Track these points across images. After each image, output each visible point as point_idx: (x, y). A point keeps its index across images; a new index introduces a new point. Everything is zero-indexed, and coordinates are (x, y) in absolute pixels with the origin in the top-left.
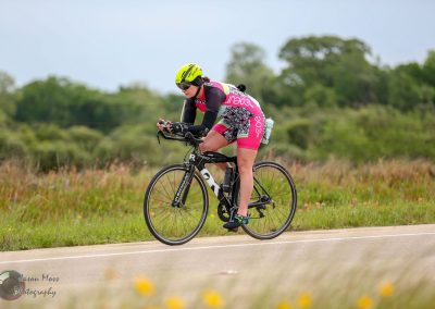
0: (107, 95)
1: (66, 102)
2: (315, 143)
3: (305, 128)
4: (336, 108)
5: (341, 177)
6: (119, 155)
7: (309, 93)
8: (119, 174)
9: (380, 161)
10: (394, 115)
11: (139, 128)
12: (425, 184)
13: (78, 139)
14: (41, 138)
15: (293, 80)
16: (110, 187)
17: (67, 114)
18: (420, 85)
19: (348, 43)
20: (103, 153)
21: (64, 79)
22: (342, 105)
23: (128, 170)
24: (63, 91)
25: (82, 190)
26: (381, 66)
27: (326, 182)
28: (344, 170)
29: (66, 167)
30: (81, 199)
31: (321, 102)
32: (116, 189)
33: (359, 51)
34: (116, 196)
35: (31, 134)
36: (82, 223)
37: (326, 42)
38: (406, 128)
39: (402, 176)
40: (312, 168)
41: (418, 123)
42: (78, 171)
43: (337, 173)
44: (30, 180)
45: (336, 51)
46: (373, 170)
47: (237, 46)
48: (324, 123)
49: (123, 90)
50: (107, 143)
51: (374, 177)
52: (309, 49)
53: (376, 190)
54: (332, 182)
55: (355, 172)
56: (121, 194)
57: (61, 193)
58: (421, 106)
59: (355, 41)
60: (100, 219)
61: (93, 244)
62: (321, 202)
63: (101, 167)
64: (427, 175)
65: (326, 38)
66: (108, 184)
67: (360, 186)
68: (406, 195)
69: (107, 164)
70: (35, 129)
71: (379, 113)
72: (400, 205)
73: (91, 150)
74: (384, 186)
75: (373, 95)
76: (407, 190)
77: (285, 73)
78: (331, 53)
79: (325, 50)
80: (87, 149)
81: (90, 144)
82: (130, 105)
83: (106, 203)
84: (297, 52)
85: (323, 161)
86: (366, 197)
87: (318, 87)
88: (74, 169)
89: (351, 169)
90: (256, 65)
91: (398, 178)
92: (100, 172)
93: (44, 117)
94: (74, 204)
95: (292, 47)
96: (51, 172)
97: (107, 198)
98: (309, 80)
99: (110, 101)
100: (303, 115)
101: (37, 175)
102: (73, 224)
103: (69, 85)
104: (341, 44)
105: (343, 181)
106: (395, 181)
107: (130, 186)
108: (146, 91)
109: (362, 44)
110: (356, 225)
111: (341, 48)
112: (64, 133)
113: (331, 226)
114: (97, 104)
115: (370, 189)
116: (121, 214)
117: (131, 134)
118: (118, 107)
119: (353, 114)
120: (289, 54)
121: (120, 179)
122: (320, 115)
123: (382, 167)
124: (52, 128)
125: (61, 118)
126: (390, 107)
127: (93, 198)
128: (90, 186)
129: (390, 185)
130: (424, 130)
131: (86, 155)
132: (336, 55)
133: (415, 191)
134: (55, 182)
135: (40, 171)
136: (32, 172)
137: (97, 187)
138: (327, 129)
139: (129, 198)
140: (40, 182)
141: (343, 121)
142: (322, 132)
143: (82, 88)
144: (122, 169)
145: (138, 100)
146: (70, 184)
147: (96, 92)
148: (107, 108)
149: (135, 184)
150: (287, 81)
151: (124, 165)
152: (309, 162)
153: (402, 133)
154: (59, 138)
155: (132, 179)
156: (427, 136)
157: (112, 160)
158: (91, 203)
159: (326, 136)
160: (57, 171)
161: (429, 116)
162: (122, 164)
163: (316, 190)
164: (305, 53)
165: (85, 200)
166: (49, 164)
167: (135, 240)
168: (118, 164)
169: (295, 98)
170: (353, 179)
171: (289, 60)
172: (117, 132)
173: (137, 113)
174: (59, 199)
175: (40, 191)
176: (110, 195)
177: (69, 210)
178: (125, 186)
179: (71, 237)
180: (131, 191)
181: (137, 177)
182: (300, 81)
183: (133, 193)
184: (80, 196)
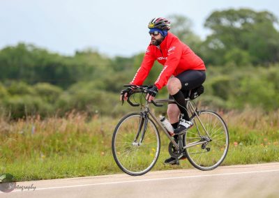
0: (69, 58)
1: (32, 64)
2: (235, 95)
3: (226, 83)
4: (251, 67)
5: (256, 121)
6: (76, 107)
7: (228, 56)
8: (75, 122)
11: (92, 84)
13: (42, 93)
14: (12, 93)
15: (216, 44)
16: (69, 135)
17: (33, 73)
19: (259, 14)
20: (63, 104)
21: (31, 45)
22: (255, 64)
23: (84, 118)
24: (30, 55)
25: (45, 134)
27: (244, 127)
28: (258, 117)
29: (34, 117)
30: (45, 141)
31: (238, 61)
32: (73, 134)
33: (268, 20)
34: (73, 140)
35: (4, 90)
36: (45, 162)
37: (242, 14)
40: (233, 115)
43: (252, 118)
44: (3, 127)
45: (250, 21)
48: (241, 79)
49: (78, 53)
50: (66, 97)
52: (228, 19)
54: (249, 126)
55: (267, 118)
56: (77, 138)
57: (28, 137)
59: (266, 13)
60: (60, 158)
63: (61, 116)
65: (242, 10)
66: (67, 129)
67: (271, 129)
69: (67, 114)
70: (8, 86)
73: (52, 102)
77: (209, 39)
78: (246, 22)
79: (241, 21)
80: (49, 102)
81: (51, 98)
82: (84, 66)
83: (65, 145)
84: (219, 22)
85: (240, 109)
87: (236, 50)
88: (39, 117)
89: (263, 115)
90: (186, 32)
92: (60, 120)
93: (15, 76)
94: (39, 146)
95: (215, 18)
97: (66, 140)
98: (228, 47)
99: (67, 62)
100: (224, 73)
101: (9, 123)
102: (39, 162)
103: (35, 50)
104: (254, 16)
105: (257, 125)
107: (85, 131)
108: (97, 55)
109: (271, 15)
110: (268, 161)
111: (254, 19)
112: (30, 89)
113: (248, 161)
114: (59, 64)
116: (77, 154)
117: (84, 89)
118: (74, 67)
119: (264, 71)
120: (211, 24)
121: (76, 126)
122: (238, 73)
124: (21, 85)
125: (28, 77)
127: (54, 141)
128: (52, 132)
131: (49, 107)
132: (250, 25)
134: (23, 128)
135: (11, 120)
136: (5, 120)
137: (58, 132)
138: (244, 83)
139: (84, 141)
140: (11, 128)
141: (256, 77)
142: (240, 86)
143: (44, 52)
144: (79, 117)
145: (91, 62)
146: (36, 130)
147: (56, 55)
148: (65, 68)
149: (89, 130)
150: (211, 46)
151: (82, 114)
152: (230, 110)
154: (27, 93)
155: (86, 125)
157: (70, 111)
158: (52, 145)
159: (243, 89)
160: (25, 119)
162: (78, 114)
163: (235, 133)
164: (225, 22)
165: (48, 142)
166: (18, 114)
167: (89, 175)
168: (75, 114)
169: (218, 59)
170: (265, 123)
171: (212, 28)
172: (74, 88)
173: (89, 72)
174: (27, 142)
175: (11, 136)
176: (68, 138)
177: (35, 151)
178: (80, 131)
179: (37, 173)
180: (85, 135)
181: (90, 124)
182: (222, 46)
183: (87, 137)
184: (44, 139)
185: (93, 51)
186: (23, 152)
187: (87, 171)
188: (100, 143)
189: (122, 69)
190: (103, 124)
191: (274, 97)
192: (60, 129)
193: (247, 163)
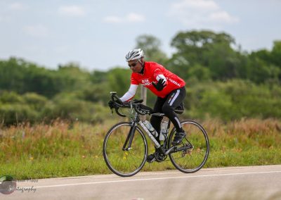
0: (54, 71)
1: (21, 76)
2: (196, 106)
4: (210, 81)
5: (215, 130)
6: (59, 115)
7: (191, 71)
8: (59, 128)
9: (243, 119)
10: (251, 87)
11: (73, 95)
12: (273, 135)
13: (30, 102)
14: (4, 101)
15: (180, 61)
16: (54, 138)
17: (22, 84)
18: (268, 65)
19: (218, 36)
20: (48, 111)
21: (22, 60)
22: (214, 79)
23: (67, 125)
24: (20, 68)
25: (34, 139)
26: (242, 52)
28: (217, 126)
29: (24, 123)
30: (33, 145)
31: (200, 76)
32: (58, 139)
33: (226, 41)
34: (57, 144)
36: (33, 163)
37: (204, 35)
38: (259, 95)
39: (257, 130)
41: (267, 92)
42: (31, 126)
43: (212, 127)
45: (210, 41)
46: (237, 125)
47: (141, 37)
48: (202, 91)
49: (60, 67)
50: (50, 105)
51: (238, 130)
52: (192, 39)
53: (240, 140)
55: (225, 127)
56: (61, 142)
57: (18, 141)
58: (270, 80)
59: (224, 34)
60: (46, 160)
61: (42, 178)
62: (201, 148)
63: (47, 123)
64: (275, 130)
65: (203, 32)
66: (52, 134)
67: (228, 137)
68: (260, 144)
69: (52, 121)
71: (240, 85)
72: (256, 151)
73: (39, 110)
74: (245, 137)
75: (236, 72)
76: (261, 140)
77: (175, 56)
78: (207, 43)
79: (202, 40)
80: (36, 109)
81: (38, 106)
82: (66, 79)
83: (51, 148)
84: (183, 42)
86: (232, 145)
87: (198, 66)
88: (28, 124)
89: (222, 125)
90: (155, 51)
91: (255, 131)
92: (47, 126)
93: (6, 86)
94: (28, 149)
95: (180, 39)
96: (11, 126)
97: (51, 144)
98: (192, 64)
99: (53, 75)
101: (2, 128)
102: (28, 163)
103: (24, 63)
104: (214, 37)
105: (216, 134)
106: (252, 133)
107: (68, 136)
108: (77, 69)
109: (228, 36)
110: (226, 165)
111: (213, 40)
112: (20, 98)
114: (44, 77)
115: (235, 139)
116: (61, 156)
117: (67, 99)
118: (58, 79)
119: (222, 85)
120: (177, 43)
121: (60, 131)
122: (200, 86)
123: (243, 124)
124: (12, 94)
125: (18, 87)
126: (248, 81)
127: (41, 145)
128: (39, 137)
129: (249, 136)
130: (272, 97)
131: (36, 114)
132: (210, 45)
133: (267, 141)
134: (15, 133)
135: (4, 126)
137: (44, 137)
138: (205, 96)
139: (67, 145)
140: (4, 133)
141: (215, 90)
143: (33, 66)
144: (63, 124)
145: (73, 75)
146: (26, 135)
147: (43, 69)
148: (50, 80)
149: (71, 136)
150: (176, 62)
151: (64, 122)
153: (257, 98)
154: (17, 101)
155: (69, 131)
156: (274, 101)
158: (40, 148)
159: (204, 101)
160: (16, 126)
161: (275, 87)
162: (62, 121)
163: (197, 139)
164: (189, 42)
165: (36, 146)
166: (11, 120)
167: (71, 176)
168: (59, 121)
170: (223, 132)
171: (178, 47)
172: (58, 97)
173: (71, 84)
174: (17, 146)
175: (4, 140)
176: (53, 142)
177: (25, 154)
178: (64, 137)
179: (26, 173)
180: (68, 140)
181: (72, 130)
182: (185, 62)
183: (70, 142)
184: (32, 143)
185: (75, 65)
186: (13, 154)
187: (70, 172)
188: (81, 147)
189: (99, 82)
190: (83, 130)
191: (231, 108)
192: (46, 134)
193: (208, 167)
